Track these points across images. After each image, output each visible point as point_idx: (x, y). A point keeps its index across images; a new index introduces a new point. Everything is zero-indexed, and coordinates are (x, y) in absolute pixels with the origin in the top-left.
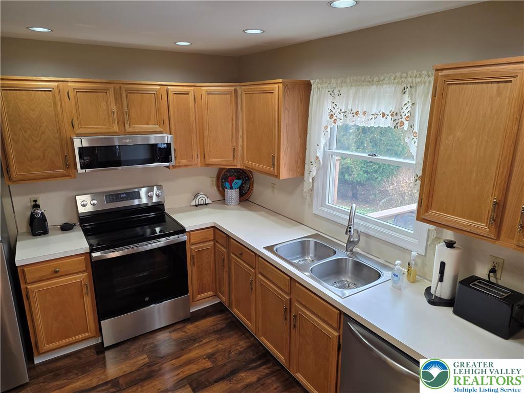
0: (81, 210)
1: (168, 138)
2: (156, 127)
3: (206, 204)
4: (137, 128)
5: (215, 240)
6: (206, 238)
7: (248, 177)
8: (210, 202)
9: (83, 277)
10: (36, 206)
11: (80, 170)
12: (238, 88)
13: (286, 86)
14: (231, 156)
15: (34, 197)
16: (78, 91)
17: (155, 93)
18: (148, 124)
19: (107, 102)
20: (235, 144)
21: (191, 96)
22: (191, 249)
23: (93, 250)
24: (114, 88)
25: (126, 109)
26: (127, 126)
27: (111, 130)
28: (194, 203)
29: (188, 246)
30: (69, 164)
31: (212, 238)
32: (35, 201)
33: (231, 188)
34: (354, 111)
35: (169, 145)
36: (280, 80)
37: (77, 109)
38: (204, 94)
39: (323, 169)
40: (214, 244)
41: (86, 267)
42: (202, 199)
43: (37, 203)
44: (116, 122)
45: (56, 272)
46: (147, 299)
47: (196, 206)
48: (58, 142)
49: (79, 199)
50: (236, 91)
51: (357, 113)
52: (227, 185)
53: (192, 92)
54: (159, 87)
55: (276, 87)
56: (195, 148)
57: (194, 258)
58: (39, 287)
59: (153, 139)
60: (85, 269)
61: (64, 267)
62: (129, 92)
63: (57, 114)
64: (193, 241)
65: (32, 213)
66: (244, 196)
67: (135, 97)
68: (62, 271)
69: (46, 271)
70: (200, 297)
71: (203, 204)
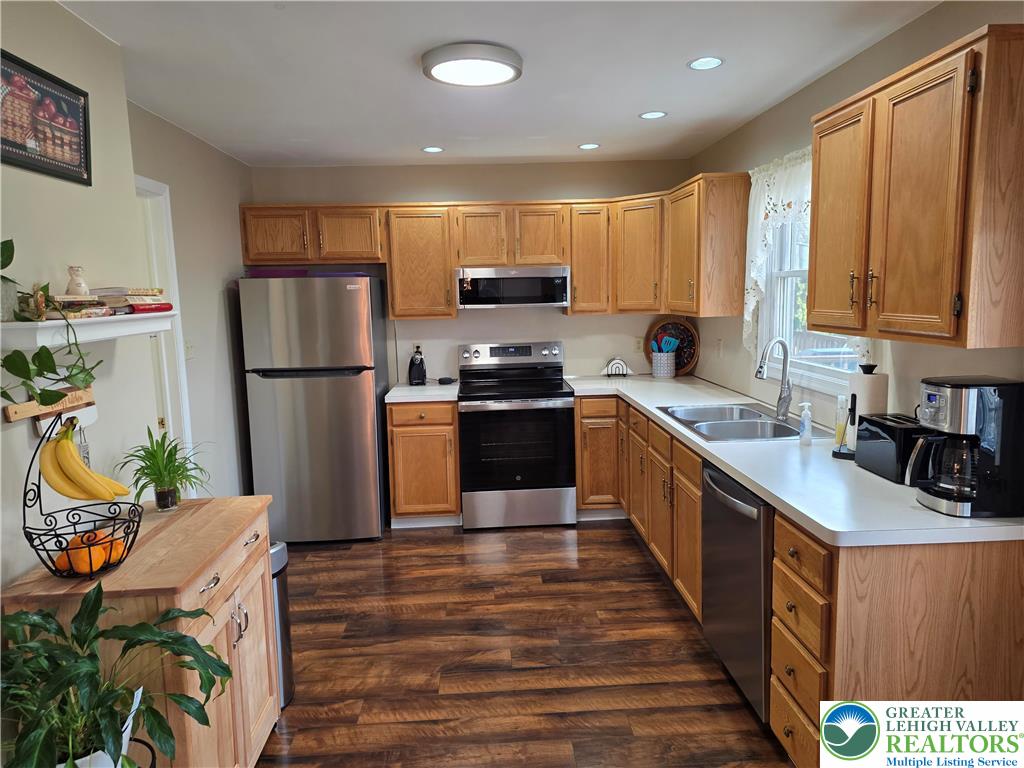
1: (565, 271)
2: (555, 259)
3: (624, 375)
4: (530, 259)
5: (618, 416)
6: (605, 412)
7: (692, 335)
8: (630, 372)
9: (449, 432)
10: (418, 352)
11: (459, 306)
12: (664, 198)
13: (709, 183)
14: (652, 295)
15: (417, 342)
16: (468, 216)
17: (553, 214)
18: (543, 253)
19: (497, 227)
20: (657, 277)
21: (603, 217)
22: (583, 423)
23: (461, 399)
24: (507, 211)
25: (518, 236)
26: (518, 256)
27: (499, 262)
28: (605, 372)
29: (577, 419)
30: (449, 302)
31: (614, 413)
32: (418, 347)
33: (660, 350)
34: (785, 203)
35: (564, 279)
36: (700, 175)
37: (465, 237)
38: (620, 212)
39: (767, 300)
40: (617, 422)
41: (453, 418)
42: (617, 366)
43: (420, 349)
44: (505, 251)
45: (422, 418)
46: (518, 478)
47: (609, 376)
48: (443, 274)
50: (662, 201)
51: (789, 205)
52: (654, 345)
53: (605, 210)
54: (560, 206)
55: (697, 185)
56: (605, 287)
57: (585, 437)
58: (403, 432)
60: (450, 421)
61: (430, 414)
62: (523, 214)
63: (443, 243)
64: (585, 412)
65: (412, 360)
66: (685, 368)
67: (531, 220)
68: (429, 417)
69: (412, 415)
70: (593, 498)
71: (619, 375)
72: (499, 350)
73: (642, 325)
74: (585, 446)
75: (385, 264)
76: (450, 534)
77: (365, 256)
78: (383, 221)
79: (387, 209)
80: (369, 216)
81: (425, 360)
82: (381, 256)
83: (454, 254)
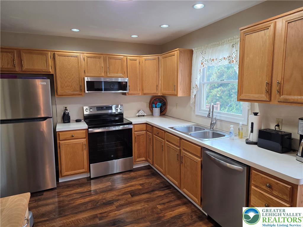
0: (85, 113)
1: (126, 80)
2: (121, 75)
3: (144, 116)
4: (112, 75)
5: (147, 130)
6: (142, 129)
7: (165, 102)
8: (145, 115)
9: (84, 141)
10: (66, 110)
11: (86, 92)
12: (159, 56)
13: (180, 52)
14: (156, 89)
15: (65, 106)
16: (88, 57)
17: (121, 59)
18: (117, 73)
19: (100, 62)
20: (157, 83)
21: (138, 61)
22: (134, 134)
23: (89, 128)
24: (103, 57)
25: (108, 66)
26: (108, 74)
27: (101, 75)
28: (137, 115)
29: (133, 132)
30: (82, 90)
31: (145, 129)
32: (66, 108)
33: (156, 107)
34: (211, 59)
35: (127, 82)
36: (178, 49)
37: (87, 65)
38: (144, 60)
39: (199, 91)
40: (146, 132)
41: (86, 136)
42: (141, 113)
43: (67, 109)
44: (103, 72)
45: (73, 136)
46: (112, 156)
47: (139, 116)
48: (78, 79)
49: (85, 108)
50: (159, 58)
51: (213, 60)
52: (154, 105)
53: (138, 59)
54: (123, 57)
55: (176, 52)
56: (139, 86)
57: (136, 138)
58: (65, 143)
59: (120, 80)
60: (85, 137)
61: (76, 135)
62: (110, 58)
63: (78, 67)
64: (136, 130)
65: (64, 112)
66: (163, 113)
67: (112, 61)
68: (75, 136)
69: (69, 135)
70: (138, 160)
71: (142, 116)
72: (100, 108)
73: (148, 100)
74: (135, 141)
75: (53, 74)
76: (86, 181)
77: (44, 71)
78: (52, 57)
79: (53, 52)
80: (46, 55)
81: (70, 113)
82: (52, 71)
83: (83, 73)
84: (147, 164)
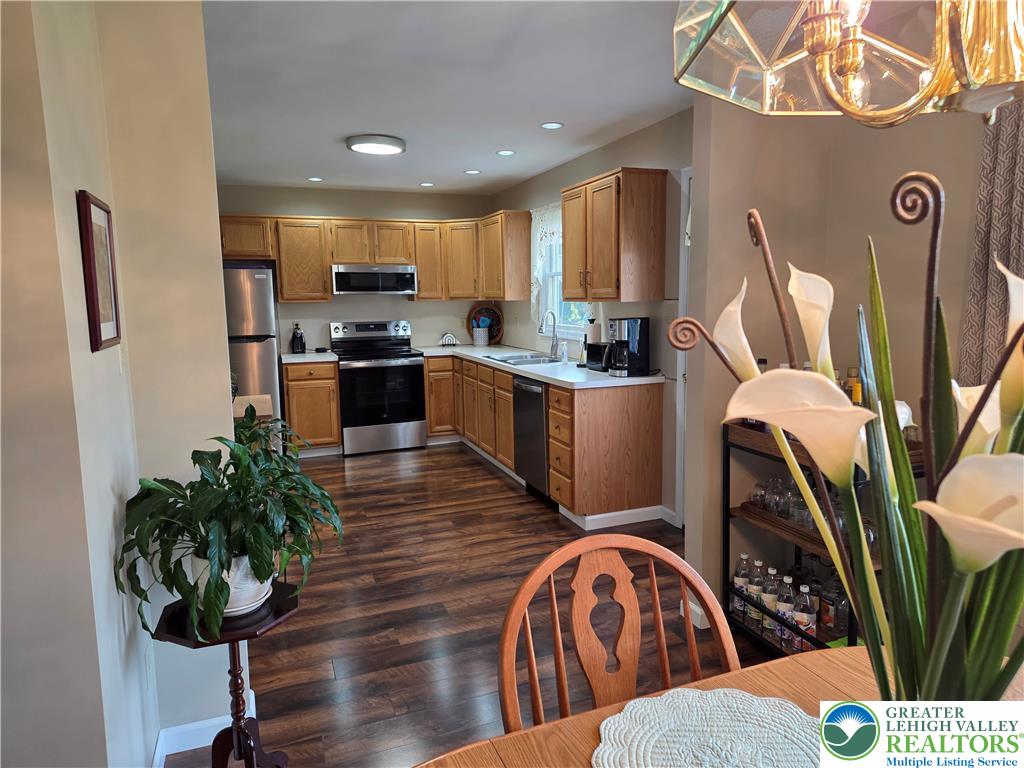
0: (334, 335)
1: (410, 269)
2: (404, 260)
3: (455, 344)
4: (386, 260)
5: (453, 370)
8: (458, 342)
9: (332, 384)
10: (298, 328)
11: (335, 292)
12: (478, 222)
13: (508, 216)
14: (473, 287)
15: (296, 321)
16: (339, 227)
17: (404, 230)
18: (395, 256)
19: (361, 236)
20: (476, 275)
21: (437, 232)
22: (429, 376)
23: (340, 359)
24: (368, 225)
25: (377, 243)
26: (377, 257)
27: (364, 261)
28: (441, 343)
29: (426, 372)
30: (327, 289)
31: (451, 368)
32: (297, 324)
33: (478, 327)
35: (412, 275)
36: (502, 211)
37: (337, 243)
38: (448, 230)
39: (544, 291)
40: (453, 374)
41: (335, 374)
42: (449, 339)
43: (299, 326)
44: (368, 254)
45: (311, 374)
46: (384, 416)
47: (443, 345)
48: (320, 268)
49: (333, 325)
50: (477, 225)
52: (474, 323)
53: (438, 228)
54: (406, 224)
55: (500, 216)
56: (440, 282)
57: (431, 386)
58: (296, 385)
59: (400, 270)
60: (332, 376)
61: (317, 371)
62: (380, 228)
63: (321, 246)
64: (431, 368)
65: (294, 334)
66: (495, 339)
67: (386, 232)
68: (316, 374)
69: (304, 373)
70: (438, 428)
71: (450, 345)
72: (361, 327)
73: (464, 309)
74: (431, 392)
75: (274, 261)
76: (336, 460)
77: (259, 253)
78: (273, 228)
79: (276, 220)
80: (262, 224)
81: (304, 335)
82: (272, 254)
83: (329, 257)
84: (456, 440)
